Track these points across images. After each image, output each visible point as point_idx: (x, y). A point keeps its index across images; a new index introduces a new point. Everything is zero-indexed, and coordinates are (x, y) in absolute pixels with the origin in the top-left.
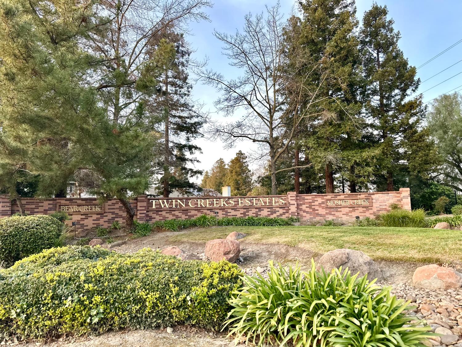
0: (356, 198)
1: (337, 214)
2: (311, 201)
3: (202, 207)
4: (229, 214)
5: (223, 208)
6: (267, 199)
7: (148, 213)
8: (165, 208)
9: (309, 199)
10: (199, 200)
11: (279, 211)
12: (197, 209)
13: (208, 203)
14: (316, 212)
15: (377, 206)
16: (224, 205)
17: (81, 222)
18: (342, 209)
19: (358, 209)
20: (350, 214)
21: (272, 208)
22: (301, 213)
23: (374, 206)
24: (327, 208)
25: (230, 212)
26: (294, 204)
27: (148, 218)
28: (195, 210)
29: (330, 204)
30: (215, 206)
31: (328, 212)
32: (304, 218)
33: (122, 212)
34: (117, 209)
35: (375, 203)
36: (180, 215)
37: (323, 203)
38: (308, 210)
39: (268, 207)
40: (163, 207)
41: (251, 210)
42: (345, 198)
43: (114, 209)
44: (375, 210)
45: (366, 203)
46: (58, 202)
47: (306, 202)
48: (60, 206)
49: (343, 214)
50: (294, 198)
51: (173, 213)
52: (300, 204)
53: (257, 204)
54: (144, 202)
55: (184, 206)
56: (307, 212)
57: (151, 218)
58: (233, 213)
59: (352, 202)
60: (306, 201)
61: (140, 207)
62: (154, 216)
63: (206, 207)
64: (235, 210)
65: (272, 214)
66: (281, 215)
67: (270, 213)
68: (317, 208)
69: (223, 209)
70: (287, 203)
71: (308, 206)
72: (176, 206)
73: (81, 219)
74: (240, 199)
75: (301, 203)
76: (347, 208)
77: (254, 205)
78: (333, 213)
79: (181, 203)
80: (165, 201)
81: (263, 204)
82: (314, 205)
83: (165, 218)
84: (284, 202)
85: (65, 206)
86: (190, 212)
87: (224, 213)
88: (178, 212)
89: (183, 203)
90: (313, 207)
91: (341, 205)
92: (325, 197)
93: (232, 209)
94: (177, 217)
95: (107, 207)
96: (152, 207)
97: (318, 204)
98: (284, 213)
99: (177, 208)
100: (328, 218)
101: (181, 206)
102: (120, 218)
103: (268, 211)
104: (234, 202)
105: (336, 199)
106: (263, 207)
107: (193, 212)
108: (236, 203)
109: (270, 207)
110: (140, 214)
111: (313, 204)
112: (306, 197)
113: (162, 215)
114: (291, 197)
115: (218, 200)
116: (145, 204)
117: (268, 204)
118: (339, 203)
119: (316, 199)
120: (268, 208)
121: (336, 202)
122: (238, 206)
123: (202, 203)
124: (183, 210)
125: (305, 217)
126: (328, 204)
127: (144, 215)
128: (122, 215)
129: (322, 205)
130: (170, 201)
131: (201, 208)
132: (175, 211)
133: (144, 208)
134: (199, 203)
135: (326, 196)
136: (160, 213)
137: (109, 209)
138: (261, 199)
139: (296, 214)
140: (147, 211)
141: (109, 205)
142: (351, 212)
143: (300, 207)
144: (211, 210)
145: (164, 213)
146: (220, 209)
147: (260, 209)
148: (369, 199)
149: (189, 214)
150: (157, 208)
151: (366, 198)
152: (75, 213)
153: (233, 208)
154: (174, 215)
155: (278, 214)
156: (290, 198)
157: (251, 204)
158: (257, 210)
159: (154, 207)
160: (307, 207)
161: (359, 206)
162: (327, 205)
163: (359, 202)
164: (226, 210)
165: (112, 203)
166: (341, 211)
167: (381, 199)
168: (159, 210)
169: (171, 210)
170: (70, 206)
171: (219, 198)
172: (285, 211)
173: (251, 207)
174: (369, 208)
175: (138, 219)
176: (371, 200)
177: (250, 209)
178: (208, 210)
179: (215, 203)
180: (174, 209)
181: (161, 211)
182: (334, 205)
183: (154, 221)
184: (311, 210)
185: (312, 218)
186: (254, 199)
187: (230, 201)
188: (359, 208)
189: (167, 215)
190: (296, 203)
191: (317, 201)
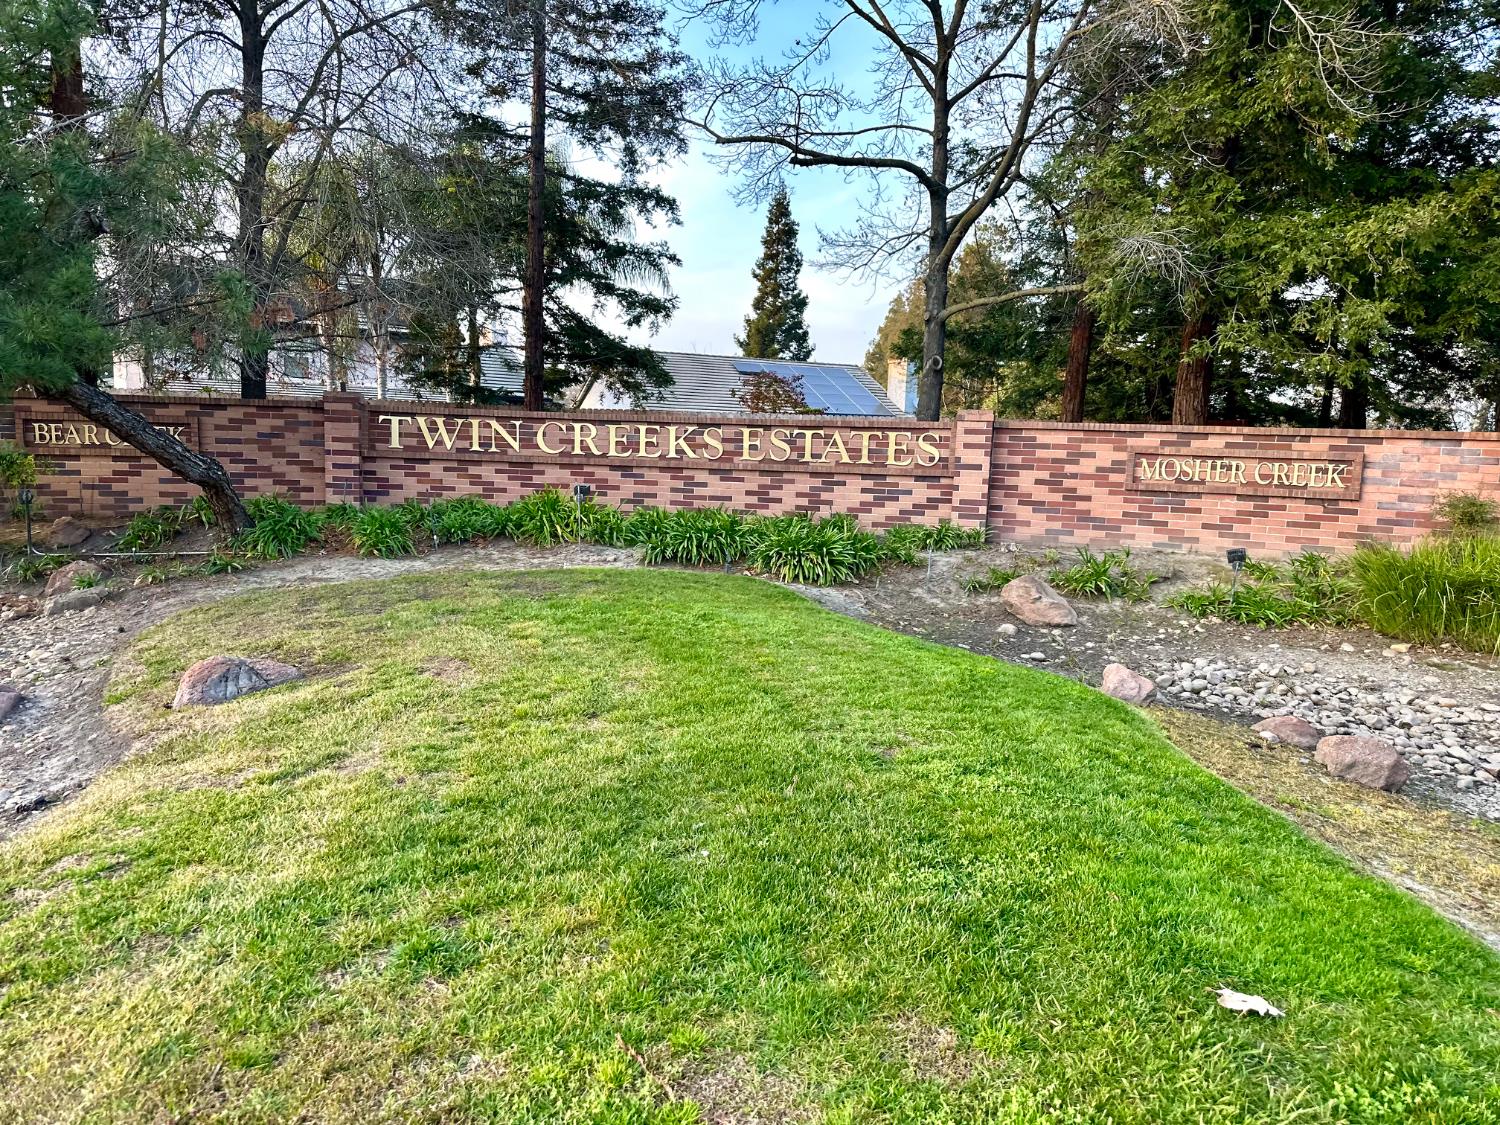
0: (1282, 454)
1: (1174, 521)
2: (1062, 454)
3: (588, 454)
4: (698, 491)
5: (673, 464)
6: (866, 435)
7: (369, 466)
8: (438, 449)
9: (1057, 447)
10: (577, 426)
11: (909, 492)
12: (566, 460)
13: (613, 440)
14: (1081, 505)
15: (1385, 498)
16: (680, 451)
17: (116, 487)
18: (1204, 503)
19: (1283, 508)
20: (1237, 528)
21: (884, 476)
22: (1011, 506)
23: (1365, 497)
24: (1136, 490)
25: (704, 485)
26: (979, 467)
27: (373, 486)
28: (563, 466)
29: (1149, 474)
30: (642, 453)
31: (1134, 508)
32: (1018, 529)
33: (270, 454)
34: (248, 441)
35: (1376, 482)
36: (500, 480)
37: (1117, 467)
38: (1042, 494)
39: (865, 471)
40: (431, 444)
41: (792, 482)
42: (1227, 452)
43: (238, 441)
44: (1369, 515)
45: (1331, 483)
46: (20, 409)
47: (1041, 460)
48: (27, 422)
49: (1205, 526)
50: (981, 439)
51: (473, 470)
52: (1011, 466)
53: (819, 456)
54: (348, 420)
55: (516, 445)
56: (1038, 506)
57: (385, 488)
58: (716, 486)
59: (1256, 470)
60: (1040, 453)
61: (335, 440)
62: (397, 477)
63: (604, 455)
64: (726, 475)
65: (879, 502)
66: (919, 509)
67: (869, 497)
68: (1084, 487)
69: (674, 468)
70: (952, 460)
71: (1045, 475)
72: (485, 443)
73: (115, 473)
74: (746, 431)
75: (1018, 460)
76: (1227, 500)
77: (807, 458)
78: (1156, 516)
79: (504, 433)
80: (440, 421)
81: (846, 459)
82: (1074, 476)
83: (439, 488)
84: (936, 453)
85: (47, 422)
86: (542, 473)
87: (680, 484)
88: (493, 468)
89: (512, 434)
90: (1067, 483)
91: (1202, 482)
92: (1131, 441)
93: (712, 471)
94: (490, 489)
95: (211, 435)
96: (388, 441)
97: (1091, 471)
98: (933, 504)
99: (486, 452)
100: (1132, 537)
101: (503, 445)
102: (261, 476)
103: (864, 491)
104: (724, 440)
105: (1184, 451)
106: (841, 469)
107: (553, 475)
108: (731, 447)
109: (874, 471)
110: (335, 466)
111: (1069, 469)
112: (1042, 438)
113: (428, 475)
114: (968, 432)
115: (655, 432)
116: (352, 430)
117: (865, 460)
118: (1196, 470)
119: (1085, 447)
120: (865, 476)
121: (1179, 465)
122: (736, 459)
123: (589, 441)
124: (511, 464)
125: (1027, 524)
126: (1140, 472)
127: (349, 473)
128: (269, 468)
129: (1114, 478)
130: (460, 421)
131: (584, 461)
132: (478, 463)
133: (349, 447)
134: (577, 438)
135: (1140, 434)
136: (420, 468)
137: (218, 441)
138: (837, 436)
139: (983, 510)
140: (365, 459)
141: (218, 427)
142: (1243, 517)
143: (1010, 481)
144: (625, 469)
145: (435, 470)
146: (662, 469)
147: (830, 478)
148: (1349, 462)
149: (537, 479)
150: (407, 448)
151: (1333, 455)
152: (88, 452)
153: (715, 466)
154: (476, 480)
155: (905, 503)
156: (962, 438)
157: (794, 456)
158: (818, 482)
159: (395, 442)
160: (1038, 482)
161: (1291, 492)
162: (1135, 479)
163: (1296, 475)
164: (686, 473)
165: (231, 420)
166: (1198, 511)
167: (1416, 466)
168: (415, 456)
169: (462, 461)
170: (66, 425)
171: (663, 424)
172: (936, 494)
173: (794, 465)
174: (1342, 505)
175: (329, 485)
176: (1356, 469)
177: (786, 476)
178: (613, 468)
179: (643, 440)
180: (476, 457)
181: (426, 461)
182: (1167, 481)
183: (397, 496)
184: (1058, 497)
185: (1058, 532)
186: (809, 433)
187: (707, 439)
188: (1288, 504)
189: (450, 479)
190: (985, 462)
191: (1092, 455)
